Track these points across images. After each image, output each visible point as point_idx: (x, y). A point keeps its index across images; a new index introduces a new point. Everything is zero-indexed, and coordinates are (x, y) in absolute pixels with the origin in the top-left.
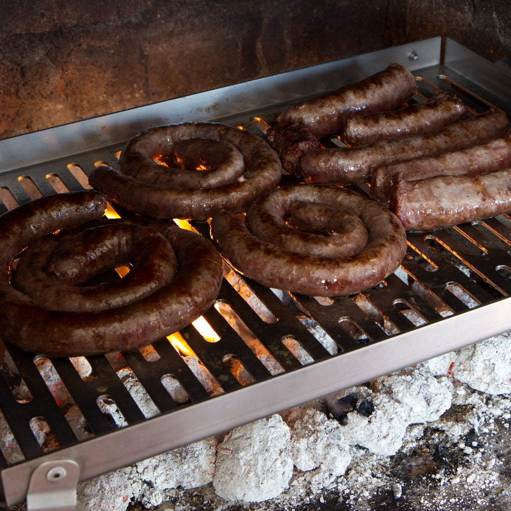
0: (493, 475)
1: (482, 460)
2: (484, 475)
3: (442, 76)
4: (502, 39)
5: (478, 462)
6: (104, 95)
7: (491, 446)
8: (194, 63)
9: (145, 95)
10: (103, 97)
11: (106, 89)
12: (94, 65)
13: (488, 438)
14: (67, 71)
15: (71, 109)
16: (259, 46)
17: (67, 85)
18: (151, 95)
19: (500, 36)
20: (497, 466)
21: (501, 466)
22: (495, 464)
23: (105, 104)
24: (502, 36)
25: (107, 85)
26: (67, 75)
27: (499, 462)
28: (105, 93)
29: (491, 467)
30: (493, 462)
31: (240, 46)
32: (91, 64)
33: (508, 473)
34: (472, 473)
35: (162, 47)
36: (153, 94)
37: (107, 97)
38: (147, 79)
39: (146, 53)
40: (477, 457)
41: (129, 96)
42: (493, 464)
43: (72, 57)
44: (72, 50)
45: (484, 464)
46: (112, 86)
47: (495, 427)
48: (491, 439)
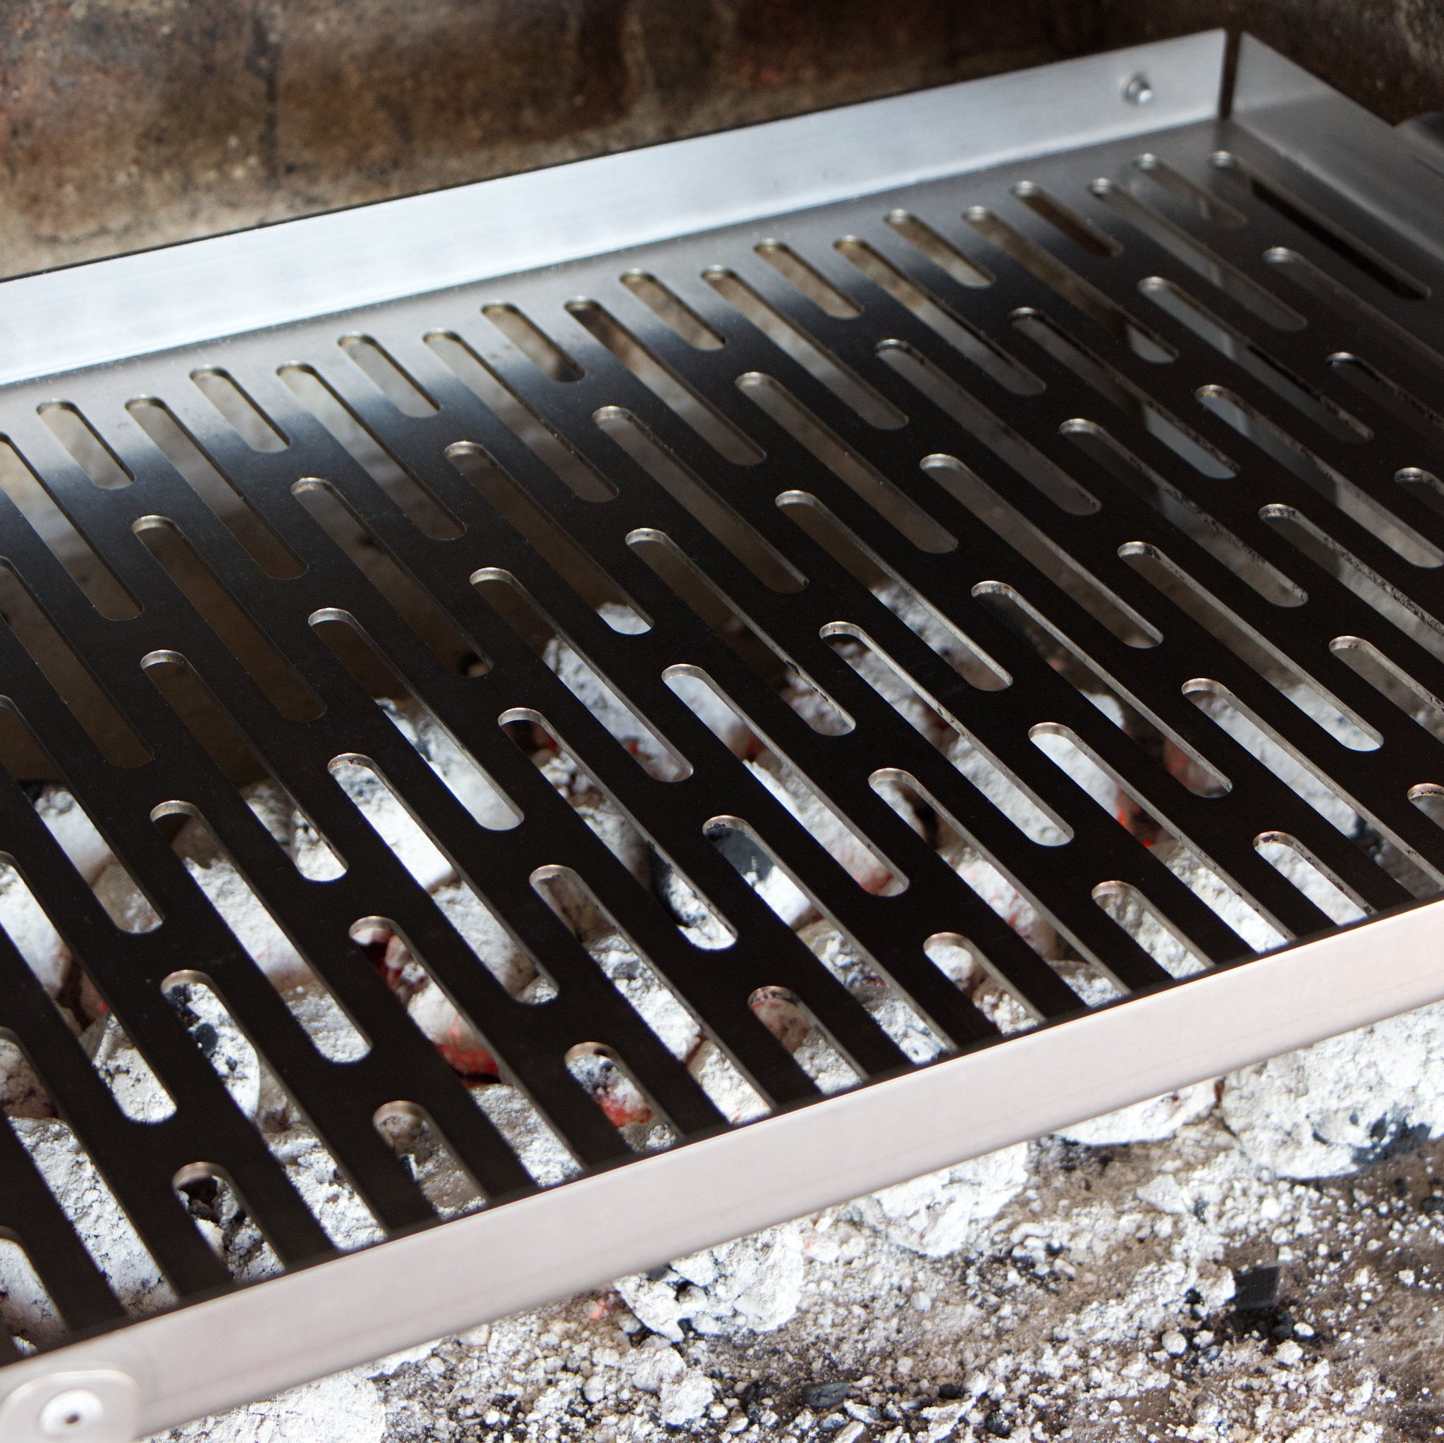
0: (1365, 1433)
1: (1332, 1383)
2: (1339, 1432)
3: (1223, 156)
4: (1415, 48)
5: (1318, 1390)
6: (134, 169)
7: (1361, 1341)
8: (425, 75)
9: (262, 172)
10: (130, 175)
11: (141, 148)
12: (105, 72)
13: (1349, 1314)
14: (17, 88)
15: (24, 210)
16: (633, 25)
17: (15, 133)
18: (281, 170)
19: (1409, 37)
20: (1378, 1404)
21: (1389, 1403)
22: (1373, 1398)
23: (135, 194)
24: (1415, 35)
25: (145, 135)
26: (17, 101)
27: (1382, 1392)
28: (136, 161)
29: (1358, 1405)
30: (1366, 1391)
31: (573, 23)
32: (99, 69)
33: (1412, 1425)
34: (1302, 1423)
35: (327, 21)
36: (290, 169)
37: (142, 176)
38: (271, 122)
39: (273, 38)
40: (1316, 1377)
41: (212, 175)
42: (1367, 1397)
43: (37, 43)
44: (40, 20)
45: (1337, 1397)
46: (159, 141)
47: (1371, 1280)
48: (1359, 1317)
